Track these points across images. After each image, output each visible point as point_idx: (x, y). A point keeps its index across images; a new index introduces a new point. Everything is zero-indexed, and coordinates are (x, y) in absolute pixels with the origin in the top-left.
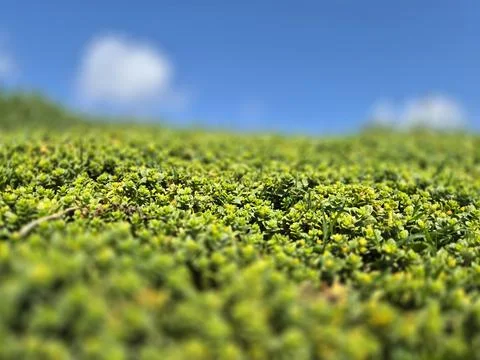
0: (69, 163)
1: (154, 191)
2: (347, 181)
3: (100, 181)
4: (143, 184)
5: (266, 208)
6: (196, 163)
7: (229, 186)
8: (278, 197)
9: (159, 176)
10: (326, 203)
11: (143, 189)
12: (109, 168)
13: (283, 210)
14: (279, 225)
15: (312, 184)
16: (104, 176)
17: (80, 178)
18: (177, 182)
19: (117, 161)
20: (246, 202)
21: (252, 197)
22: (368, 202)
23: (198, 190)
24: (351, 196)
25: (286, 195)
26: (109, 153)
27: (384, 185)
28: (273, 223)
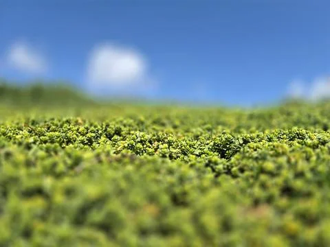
0: (95, 129)
1: (145, 146)
2: (270, 140)
3: (114, 141)
4: (138, 142)
5: (215, 157)
6: (169, 129)
7: (191, 143)
8: (223, 150)
9: (148, 137)
10: (255, 154)
11: (139, 145)
12: (118, 132)
13: (227, 159)
14: (224, 169)
15: (246, 142)
16: (116, 137)
17: (103, 138)
18: (159, 141)
19: (122, 128)
20: (202, 153)
21: (206, 150)
22: (284, 154)
23: (172, 145)
24: (272, 150)
25: (229, 149)
26: (117, 123)
27: (295, 142)
28: (220, 167)
